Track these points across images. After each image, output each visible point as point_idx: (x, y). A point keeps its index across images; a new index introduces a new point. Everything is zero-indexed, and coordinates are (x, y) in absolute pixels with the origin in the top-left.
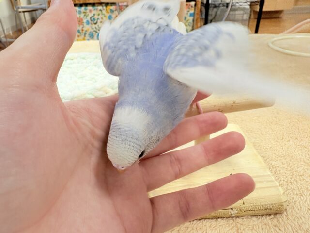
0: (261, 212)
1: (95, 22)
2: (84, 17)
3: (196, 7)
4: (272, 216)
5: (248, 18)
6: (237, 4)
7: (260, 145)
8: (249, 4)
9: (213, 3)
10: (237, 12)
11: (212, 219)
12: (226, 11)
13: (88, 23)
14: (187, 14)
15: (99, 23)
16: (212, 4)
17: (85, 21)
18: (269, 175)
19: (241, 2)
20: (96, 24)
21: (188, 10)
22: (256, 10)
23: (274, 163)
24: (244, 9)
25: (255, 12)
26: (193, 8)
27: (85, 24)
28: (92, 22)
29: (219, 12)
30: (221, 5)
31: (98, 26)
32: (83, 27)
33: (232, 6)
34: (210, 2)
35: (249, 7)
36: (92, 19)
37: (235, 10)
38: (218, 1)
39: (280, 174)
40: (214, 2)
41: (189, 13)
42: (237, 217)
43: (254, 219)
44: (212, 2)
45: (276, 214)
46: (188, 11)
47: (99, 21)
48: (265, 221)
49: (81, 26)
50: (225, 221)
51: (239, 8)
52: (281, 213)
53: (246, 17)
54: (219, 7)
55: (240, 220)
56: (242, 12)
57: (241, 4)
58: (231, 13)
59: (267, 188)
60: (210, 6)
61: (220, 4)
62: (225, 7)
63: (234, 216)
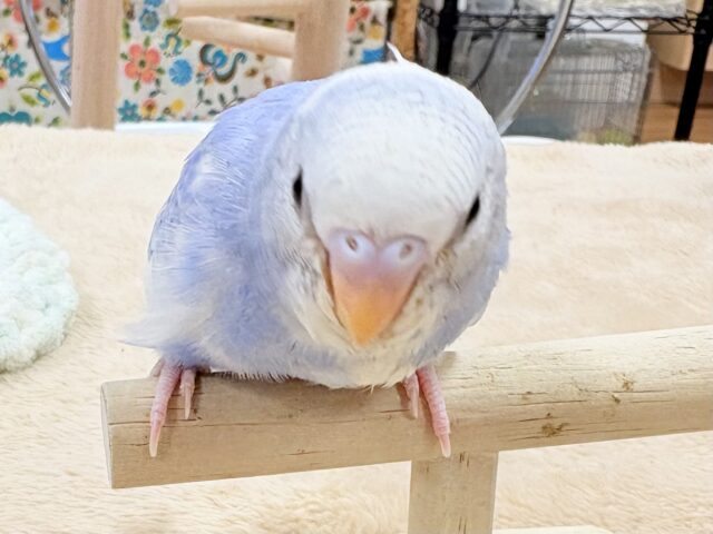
1: (223, 71)
2: (164, 46)
3: (395, 25)
5: (636, 96)
6: (589, 25)
8: (644, 25)
9: (475, 11)
10: (586, 63)
12: (536, 53)
13: (182, 73)
14: (351, 53)
15: (238, 78)
16: (468, 15)
17: (167, 63)
19: (608, 17)
20: (224, 79)
21: (356, 34)
22: (673, 63)
24: (619, 50)
25: (670, 72)
26: (382, 30)
27: (166, 79)
28: (208, 70)
29: (501, 57)
30: (514, 24)
31: (235, 89)
32: (153, 94)
33: (567, 29)
34: (462, 5)
35: (640, 40)
36: (210, 54)
37: (580, 51)
38: (501, 6)
40: (479, 5)
41: (359, 49)
44: (468, 6)
46: (358, 42)
47: (242, 69)
49: (149, 87)
51: (599, 43)
53: (627, 88)
54: (502, 29)
56: (608, 63)
57: (607, 24)
58: (561, 62)
60: (462, 23)
61: (508, 18)
62: (530, 36)
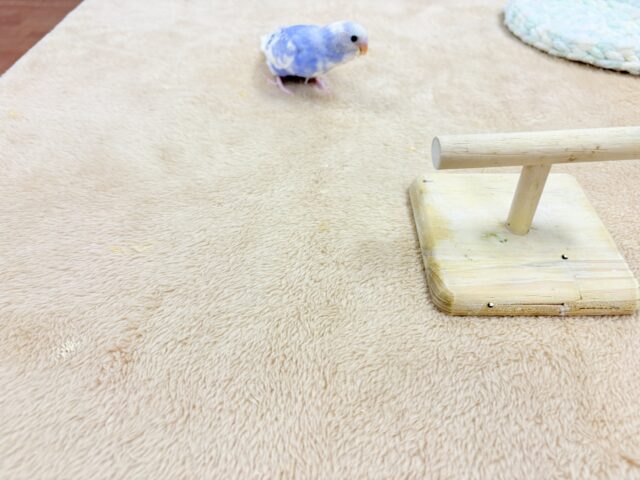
0: (603, 312)
4: (617, 317)
7: (605, 213)
11: (531, 316)
18: (621, 261)
23: (626, 242)
39: (633, 259)
42: (568, 316)
43: (591, 319)
45: (621, 315)
48: (606, 322)
50: (548, 319)
52: (630, 315)
55: (570, 320)
59: (617, 278)
63: (563, 314)
